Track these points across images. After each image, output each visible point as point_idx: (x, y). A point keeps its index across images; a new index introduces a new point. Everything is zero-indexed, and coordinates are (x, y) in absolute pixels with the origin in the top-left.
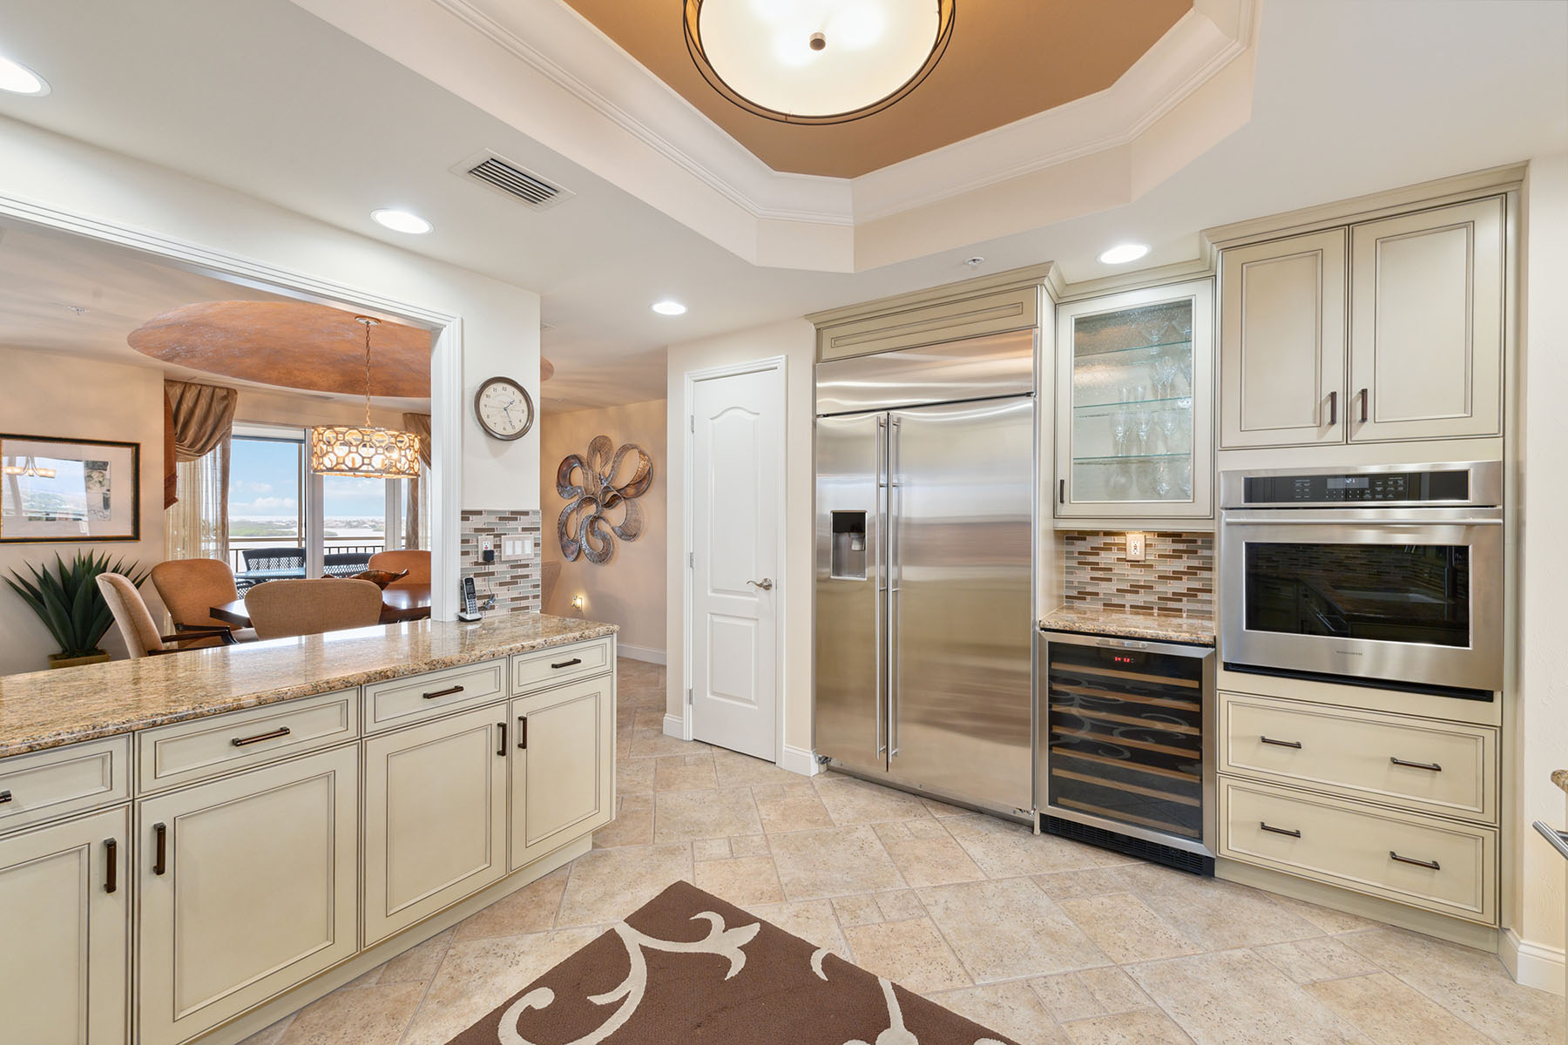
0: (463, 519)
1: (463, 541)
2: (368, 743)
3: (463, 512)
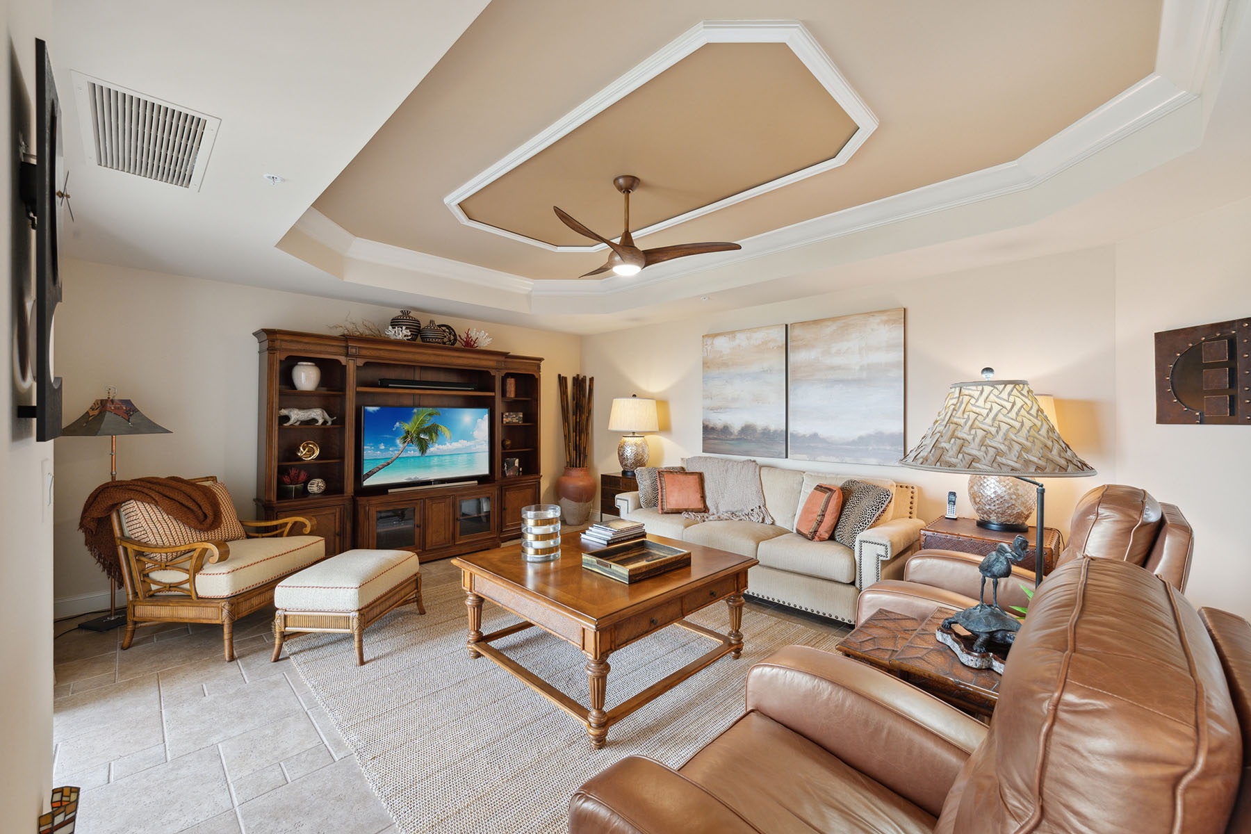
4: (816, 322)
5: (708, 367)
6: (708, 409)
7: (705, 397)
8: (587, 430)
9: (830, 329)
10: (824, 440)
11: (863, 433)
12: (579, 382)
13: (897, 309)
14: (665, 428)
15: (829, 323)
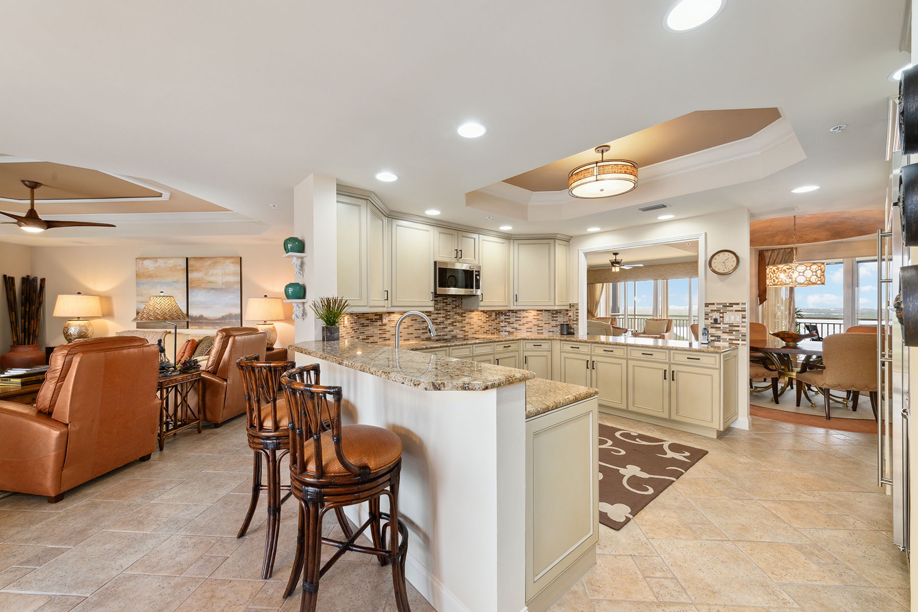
0: (705, 306)
1: (706, 314)
2: (619, 366)
3: (705, 304)
4: (201, 258)
5: (140, 277)
6: (140, 302)
7: (138, 295)
8: (37, 316)
9: (208, 263)
10: (206, 319)
11: (223, 314)
12: (28, 282)
13: (237, 257)
14: (108, 314)
15: (208, 260)
